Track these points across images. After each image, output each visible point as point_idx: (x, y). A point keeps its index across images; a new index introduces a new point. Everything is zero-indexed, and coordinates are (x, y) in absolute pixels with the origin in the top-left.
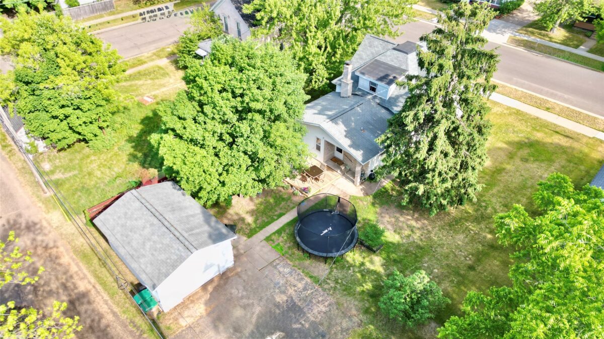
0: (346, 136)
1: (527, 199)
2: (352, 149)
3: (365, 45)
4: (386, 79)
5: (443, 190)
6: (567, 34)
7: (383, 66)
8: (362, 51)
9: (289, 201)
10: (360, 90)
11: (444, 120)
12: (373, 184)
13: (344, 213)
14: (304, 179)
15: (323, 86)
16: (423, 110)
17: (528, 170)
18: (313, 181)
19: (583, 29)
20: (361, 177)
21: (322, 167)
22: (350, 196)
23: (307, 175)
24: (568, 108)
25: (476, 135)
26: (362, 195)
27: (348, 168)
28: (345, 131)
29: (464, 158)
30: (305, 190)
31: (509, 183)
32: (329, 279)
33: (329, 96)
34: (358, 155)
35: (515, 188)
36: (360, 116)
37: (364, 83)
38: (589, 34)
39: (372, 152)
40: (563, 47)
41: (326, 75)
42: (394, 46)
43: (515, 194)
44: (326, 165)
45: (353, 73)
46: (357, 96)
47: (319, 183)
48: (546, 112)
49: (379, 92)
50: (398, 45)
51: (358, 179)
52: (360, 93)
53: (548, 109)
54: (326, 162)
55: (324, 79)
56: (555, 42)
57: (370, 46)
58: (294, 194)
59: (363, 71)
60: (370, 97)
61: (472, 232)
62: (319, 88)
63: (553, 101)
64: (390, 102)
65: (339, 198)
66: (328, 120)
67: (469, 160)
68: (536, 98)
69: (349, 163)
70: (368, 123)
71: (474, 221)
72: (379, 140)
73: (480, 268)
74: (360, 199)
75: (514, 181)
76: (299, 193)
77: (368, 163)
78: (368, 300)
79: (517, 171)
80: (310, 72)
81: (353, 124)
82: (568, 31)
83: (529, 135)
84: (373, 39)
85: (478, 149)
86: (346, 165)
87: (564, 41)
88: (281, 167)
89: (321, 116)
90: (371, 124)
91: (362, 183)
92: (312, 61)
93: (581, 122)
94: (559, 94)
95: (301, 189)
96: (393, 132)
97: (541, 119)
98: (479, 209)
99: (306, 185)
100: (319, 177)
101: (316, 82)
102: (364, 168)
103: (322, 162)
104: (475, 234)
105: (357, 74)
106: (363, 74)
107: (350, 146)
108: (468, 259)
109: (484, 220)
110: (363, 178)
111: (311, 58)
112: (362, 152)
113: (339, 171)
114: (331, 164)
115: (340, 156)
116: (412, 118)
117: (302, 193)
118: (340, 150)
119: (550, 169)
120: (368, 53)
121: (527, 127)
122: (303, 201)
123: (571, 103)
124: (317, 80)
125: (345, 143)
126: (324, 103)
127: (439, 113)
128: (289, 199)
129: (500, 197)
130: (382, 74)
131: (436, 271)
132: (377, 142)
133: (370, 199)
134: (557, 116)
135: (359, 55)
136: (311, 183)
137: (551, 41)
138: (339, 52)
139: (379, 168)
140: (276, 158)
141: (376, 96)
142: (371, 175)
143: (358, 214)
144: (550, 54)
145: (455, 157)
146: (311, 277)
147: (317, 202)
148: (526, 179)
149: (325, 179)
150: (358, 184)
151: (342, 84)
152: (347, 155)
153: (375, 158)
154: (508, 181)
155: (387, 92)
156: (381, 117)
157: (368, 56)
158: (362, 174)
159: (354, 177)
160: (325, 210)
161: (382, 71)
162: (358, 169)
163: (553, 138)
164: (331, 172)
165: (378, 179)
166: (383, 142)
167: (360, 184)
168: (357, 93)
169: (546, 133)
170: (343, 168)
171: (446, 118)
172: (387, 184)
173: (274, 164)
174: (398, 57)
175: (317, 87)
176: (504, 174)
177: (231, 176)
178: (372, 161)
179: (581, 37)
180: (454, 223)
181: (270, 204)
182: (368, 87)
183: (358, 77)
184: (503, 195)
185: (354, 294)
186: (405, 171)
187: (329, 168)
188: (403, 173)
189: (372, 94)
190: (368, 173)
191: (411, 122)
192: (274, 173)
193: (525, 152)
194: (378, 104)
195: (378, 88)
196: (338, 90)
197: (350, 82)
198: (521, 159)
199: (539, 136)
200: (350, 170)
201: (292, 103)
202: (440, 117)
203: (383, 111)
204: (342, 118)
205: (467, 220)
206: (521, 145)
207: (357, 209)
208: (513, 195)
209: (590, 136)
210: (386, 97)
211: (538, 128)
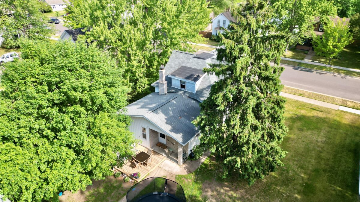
0: (166, 123)
1: (314, 159)
2: (173, 133)
3: (173, 58)
4: (192, 77)
5: (255, 161)
6: (294, 53)
7: (188, 69)
8: (172, 62)
9: (120, 189)
10: (173, 88)
11: (251, 97)
12: (193, 162)
13: (172, 193)
14: (133, 166)
15: (146, 90)
16: (230, 91)
17: (306, 137)
18: (142, 166)
19: (302, 50)
20: (183, 157)
21: (149, 152)
22: (176, 176)
23: (136, 161)
24: (313, 93)
25: (277, 108)
26: (186, 173)
27: (172, 151)
28: (166, 119)
29: (269, 130)
30: (134, 176)
31: (297, 148)
33: (150, 96)
34: (178, 137)
35: (303, 152)
36: (176, 106)
37: (176, 83)
38: (306, 52)
39: (189, 134)
40: (294, 60)
41: (147, 82)
42: (194, 56)
43: (304, 156)
44: (152, 150)
45: (167, 77)
46: (172, 93)
47: (148, 167)
48: (300, 97)
49: (188, 88)
50: (197, 55)
51: (181, 159)
52: (173, 91)
53: (301, 95)
54: (152, 148)
55: (146, 85)
56: (289, 58)
57: (177, 58)
58: (124, 181)
59: (174, 74)
60: (181, 92)
61: (285, 195)
62: (142, 92)
63: (302, 90)
64: (197, 94)
65: (166, 180)
66: (150, 112)
67: (274, 131)
68: (290, 88)
69: (172, 146)
70: (183, 111)
71: (282, 185)
72: (195, 122)
74: (184, 177)
75: (299, 146)
76: (130, 179)
77: (188, 144)
79: (299, 138)
80: (135, 81)
81: (171, 113)
82: (294, 52)
83: (296, 113)
84: (178, 53)
85: (282, 120)
86: (169, 148)
87: (293, 56)
88: (107, 157)
89: (144, 109)
90: (185, 112)
91: (184, 163)
92: (135, 71)
93: (326, 101)
94: (304, 85)
95: (131, 175)
96: (206, 114)
97: (299, 101)
98: (283, 173)
99: (135, 171)
100: (147, 161)
101: (139, 88)
102: (185, 149)
103: (149, 148)
104: (287, 196)
105: (170, 76)
106: (174, 75)
107: (171, 131)
109: (290, 183)
110: (185, 158)
111: (134, 70)
112: (182, 134)
113: (164, 154)
114: (157, 149)
115: (163, 141)
116: (221, 99)
117: (132, 179)
118: (163, 136)
119: (320, 135)
120: (176, 63)
121: (293, 107)
122: (132, 187)
123: (313, 90)
124: (140, 86)
125: (166, 129)
126: (146, 101)
127: (244, 91)
128: (120, 186)
129: (295, 160)
130: (188, 75)
132: (194, 123)
133: (192, 176)
134: (309, 99)
135: (169, 65)
136: (140, 168)
137: (285, 57)
138: (155, 63)
139: (197, 148)
140: (101, 148)
141: (185, 91)
142: (191, 154)
143: (185, 192)
144: (288, 64)
145: (263, 129)
147: (146, 186)
148: (308, 144)
149: (153, 163)
150: (181, 164)
151: (159, 85)
152: (170, 139)
153: (193, 139)
154: (295, 146)
155: (194, 87)
156: (192, 106)
157: (176, 65)
158: (183, 154)
159: (177, 158)
160: (154, 193)
161: (188, 73)
162: (180, 150)
163: (312, 112)
164: (157, 156)
165: (197, 157)
166: (199, 124)
167: (183, 163)
168: (171, 91)
169: (306, 110)
170: (167, 151)
171: (252, 95)
172: (204, 160)
173: (100, 154)
174: (198, 62)
175: (140, 91)
176: (290, 142)
177: (55, 172)
178: (190, 141)
179: (302, 54)
180: (267, 188)
181: (102, 194)
182: (180, 86)
183: (171, 79)
184: (296, 159)
186: (221, 147)
187: (155, 153)
188: (220, 149)
189: (183, 90)
190: (189, 152)
191: (222, 102)
192: (100, 164)
193: (298, 124)
194: (189, 97)
195: (187, 85)
196: (156, 91)
197: (165, 82)
198: (298, 129)
199: (303, 112)
200: (173, 152)
201: (113, 94)
202: (246, 95)
203: (193, 102)
204: (162, 109)
205: (276, 185)
206: (294, 119)
207: (183, 187)
208: (303, 158)
209: (335, 109)
210: (194, 91)
211: (300, 107)
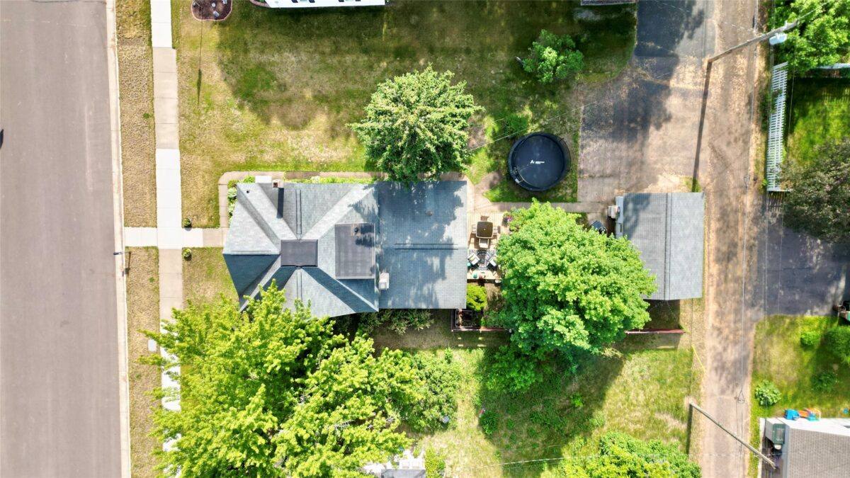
32: (566, 130)
73: (463, 47)
78: (559, 94)
108: (461, 59)
131: (493, 72)
146: (576, 142)
176: (321, 93)
185: (563, 105)
198: (285, 90)
